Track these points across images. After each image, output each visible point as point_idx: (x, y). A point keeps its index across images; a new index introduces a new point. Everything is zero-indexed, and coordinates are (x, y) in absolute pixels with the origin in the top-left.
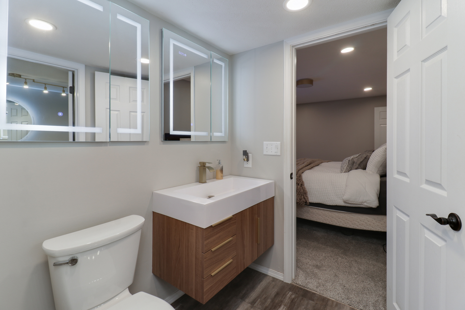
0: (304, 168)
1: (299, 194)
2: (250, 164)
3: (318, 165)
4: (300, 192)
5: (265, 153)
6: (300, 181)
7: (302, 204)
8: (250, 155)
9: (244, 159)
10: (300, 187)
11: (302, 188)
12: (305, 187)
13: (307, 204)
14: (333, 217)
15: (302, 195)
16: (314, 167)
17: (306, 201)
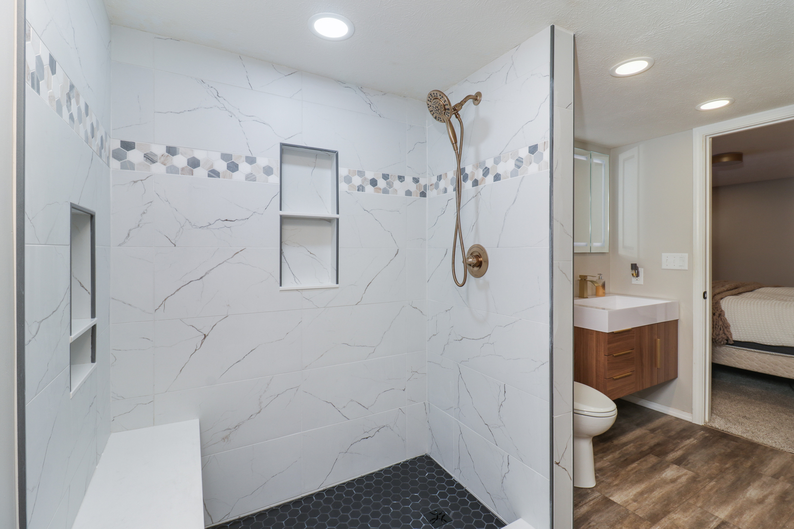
0: (725, 293)
1: (716, 328)
2: (641, 280)
3: (751, 291)
4: (716, 324)
5: (664, 267)
6: (717, 310)
7: (721, 342)
8: (641, 270)
9: (633, 274)
10: (717, 318)
11: (721, 319)
12: (726, 319)
13: (729, 342)
14: (776, 365)
15: (720, 329)
16: (744, 292)
17: (728, 337)
